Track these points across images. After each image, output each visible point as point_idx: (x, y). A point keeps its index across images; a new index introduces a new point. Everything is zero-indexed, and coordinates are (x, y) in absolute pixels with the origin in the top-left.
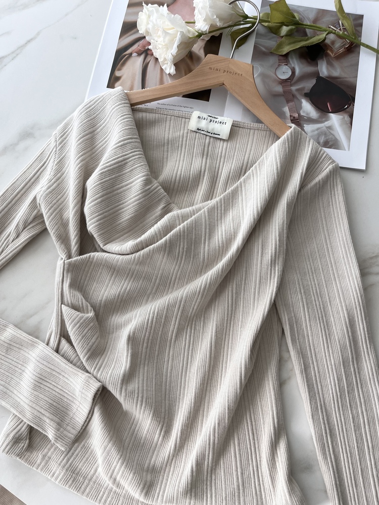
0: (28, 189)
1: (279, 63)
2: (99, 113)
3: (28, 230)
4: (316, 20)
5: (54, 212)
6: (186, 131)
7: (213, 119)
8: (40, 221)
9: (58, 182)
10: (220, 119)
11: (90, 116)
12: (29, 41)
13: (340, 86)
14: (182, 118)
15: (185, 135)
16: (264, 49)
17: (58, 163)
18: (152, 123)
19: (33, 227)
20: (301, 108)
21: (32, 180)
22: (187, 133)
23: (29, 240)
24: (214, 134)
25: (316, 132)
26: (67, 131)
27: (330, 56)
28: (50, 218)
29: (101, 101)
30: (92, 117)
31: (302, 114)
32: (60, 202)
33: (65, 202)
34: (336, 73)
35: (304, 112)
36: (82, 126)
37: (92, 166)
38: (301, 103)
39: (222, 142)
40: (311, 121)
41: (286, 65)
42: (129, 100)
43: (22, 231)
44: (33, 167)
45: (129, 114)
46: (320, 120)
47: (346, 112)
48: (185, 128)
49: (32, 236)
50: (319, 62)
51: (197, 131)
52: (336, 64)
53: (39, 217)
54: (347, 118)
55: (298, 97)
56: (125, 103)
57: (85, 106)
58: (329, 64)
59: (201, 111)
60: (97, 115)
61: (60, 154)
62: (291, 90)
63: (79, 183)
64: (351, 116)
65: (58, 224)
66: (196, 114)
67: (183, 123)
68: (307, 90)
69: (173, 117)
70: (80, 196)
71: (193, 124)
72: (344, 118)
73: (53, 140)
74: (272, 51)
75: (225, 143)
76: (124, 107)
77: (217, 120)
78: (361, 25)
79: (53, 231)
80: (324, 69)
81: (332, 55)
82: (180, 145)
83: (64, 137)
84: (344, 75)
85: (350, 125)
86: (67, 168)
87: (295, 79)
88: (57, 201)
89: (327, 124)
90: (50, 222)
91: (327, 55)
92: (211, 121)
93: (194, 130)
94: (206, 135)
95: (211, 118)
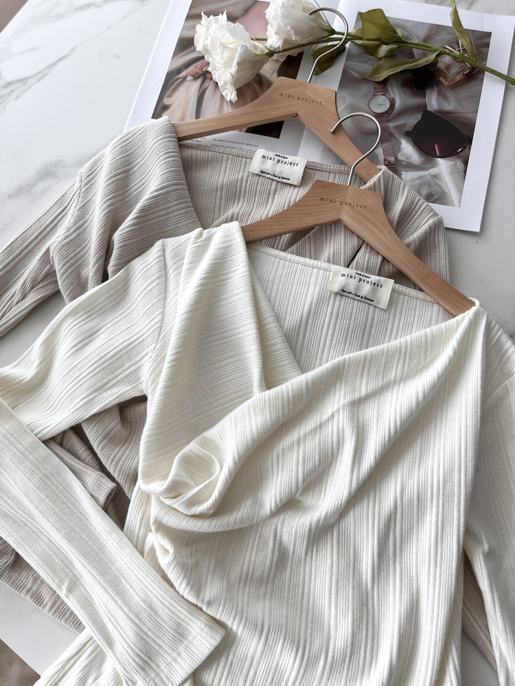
0: (41, 240)
1: (374, 92)
2: (138, 148)
3: (37, 290)
4: (427, 39)
5: (69, 268)
6: (246, 174)
7: (281, 159)
8: (53, 280)
9: (78, 231)
10: (290, 159)
11: (126, 151)
12: (61, 59)
13: (453, 123)
14: (243, 157)
15: (245, 179)
16: (355, 74)
17: (81, 208)
18: (204, 163)
19: (43, 287)
20: (399, 149)
21: (48, 229)
22: (248, 176)
23: (37, 303)
24: (283, 178)
25: (417, 182)
26: (95, 170)
27: (443, 84)
28: (64, 276)
29: (140, 134)
30: (128, 153)
31: (400, 157)
32: (78, 256)
33: (85, 257)
34: (450, 106)
35: (403, 155)
36: (114, 163)
37: (123, 214)
38: (400, 143)
39: (292, 188)
40: (411, 167)
41: (384, 95)
42: (176, 133)
43: (30, 291)
44: (51, 213)
45: (175, 152)
46: (424, 166)
47: (459, 158)
48: (246, 171)
49: (41, 298)
50: (428, 93)
51: (261, 174)
52: (450, 94)
53: (51, 274)
54: (460, 164)
55: (396, 135)
56: (170, 137)
57: (121, 139)
58: (441, 94)
59: (267, 149)
60: (135, 150)
61: (85, 197)
62: (387, 126)
63: (103, 232)
64: (466, 162)
65: (74, 284)
66: (260, 152)
67: (243, 164)
68: (409, 128)
69: (230, 156)
70: (105, 249)
71: (256, 165)
72: (456, 164)
73: (78, 179)
74: (366, 77)
75: (296, 190)
76: (170, 141)
77: (287, 160)
78: (488, 45)
79: (67, 293)
80: (433, 101)
81: (446, 83)
82: (237, 192)
83: (91, 176)
84: (459, 109)
85: (463, 174)
86: (91, 214)
87: (395, 112)
88: (75, 256)
89: (433, 171)
90: (64, 281)
91: (439, 83)
92: (279, 161)
93: (256, 173)
94: (273, 180)
95: (280, 158)
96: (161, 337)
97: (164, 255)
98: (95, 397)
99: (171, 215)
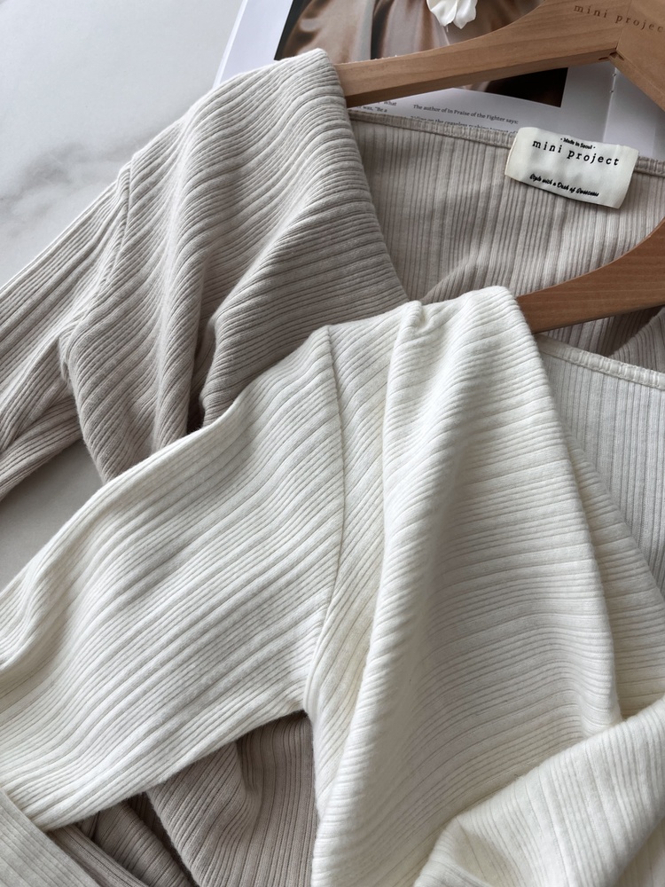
0: (36, 322)
2: (256, 118)
3: (27, 440)
5: (107, 392)
6: (496, 181)
7: (577, 150)
8: (65, 416)
9: (124, 305)
10: (598, 149)
11: (229, 124)
14: (487, 144)
15: (494, 191)
17: (129, 250)
18: (401, 157)
19: (42, 433)
21: (52, 298)
22: (502, 187)
23: (27, 473)
24: (580, 191)
26: (159, 165)
28: (97, 413)
29: (262, 85)
30: (235, 128)
32: (126, 363)
33: (141, 366)
36: (204, 148)
37: (227, 266)
39: (600, 216)
42: (343, 85)
43: (10, 444)
44: (56, 261)
45: (345, 126)
48: (496, 174)
49: (38, 461)
51: (531, 182)
53: (64, 402)
56: (323, 94)
57: (218, 96)
59: (543, 126)
60: (251, 122)
61: (137, 225)
63: (189, 309)
65: (120, 432)
66: (526, 136)
67: (487, 160)
69: (460, 142)
70: (192, 350)
71: (519, 162)
73: (118, 185)
75: (612, 219)
76: (333, 102)
77: (591, 153)
79: (102, 454)
83: (150, 179)
86: (154, 265)
88: (120, 362)
90: (95, 425)
92: (571, 154)
93: (520, 180)
94: (556, 195)
95: (573, 147)
96: (344, 569)
97: (334, 365)
98: (182, 725)
99: (344, 270)
